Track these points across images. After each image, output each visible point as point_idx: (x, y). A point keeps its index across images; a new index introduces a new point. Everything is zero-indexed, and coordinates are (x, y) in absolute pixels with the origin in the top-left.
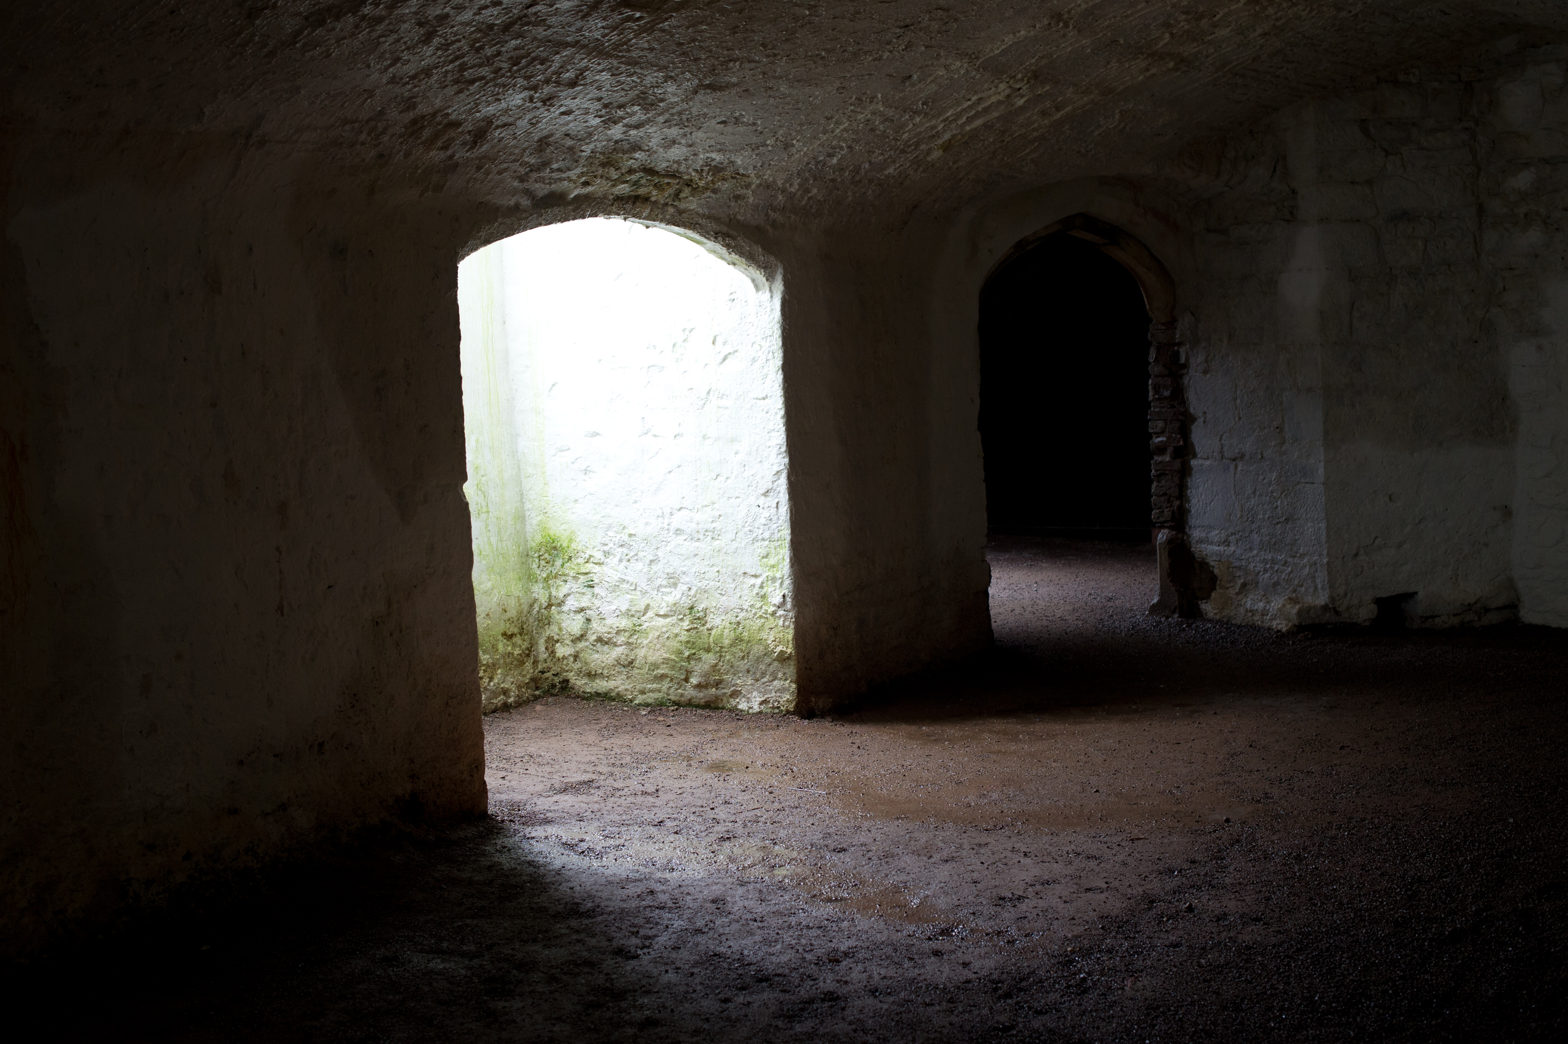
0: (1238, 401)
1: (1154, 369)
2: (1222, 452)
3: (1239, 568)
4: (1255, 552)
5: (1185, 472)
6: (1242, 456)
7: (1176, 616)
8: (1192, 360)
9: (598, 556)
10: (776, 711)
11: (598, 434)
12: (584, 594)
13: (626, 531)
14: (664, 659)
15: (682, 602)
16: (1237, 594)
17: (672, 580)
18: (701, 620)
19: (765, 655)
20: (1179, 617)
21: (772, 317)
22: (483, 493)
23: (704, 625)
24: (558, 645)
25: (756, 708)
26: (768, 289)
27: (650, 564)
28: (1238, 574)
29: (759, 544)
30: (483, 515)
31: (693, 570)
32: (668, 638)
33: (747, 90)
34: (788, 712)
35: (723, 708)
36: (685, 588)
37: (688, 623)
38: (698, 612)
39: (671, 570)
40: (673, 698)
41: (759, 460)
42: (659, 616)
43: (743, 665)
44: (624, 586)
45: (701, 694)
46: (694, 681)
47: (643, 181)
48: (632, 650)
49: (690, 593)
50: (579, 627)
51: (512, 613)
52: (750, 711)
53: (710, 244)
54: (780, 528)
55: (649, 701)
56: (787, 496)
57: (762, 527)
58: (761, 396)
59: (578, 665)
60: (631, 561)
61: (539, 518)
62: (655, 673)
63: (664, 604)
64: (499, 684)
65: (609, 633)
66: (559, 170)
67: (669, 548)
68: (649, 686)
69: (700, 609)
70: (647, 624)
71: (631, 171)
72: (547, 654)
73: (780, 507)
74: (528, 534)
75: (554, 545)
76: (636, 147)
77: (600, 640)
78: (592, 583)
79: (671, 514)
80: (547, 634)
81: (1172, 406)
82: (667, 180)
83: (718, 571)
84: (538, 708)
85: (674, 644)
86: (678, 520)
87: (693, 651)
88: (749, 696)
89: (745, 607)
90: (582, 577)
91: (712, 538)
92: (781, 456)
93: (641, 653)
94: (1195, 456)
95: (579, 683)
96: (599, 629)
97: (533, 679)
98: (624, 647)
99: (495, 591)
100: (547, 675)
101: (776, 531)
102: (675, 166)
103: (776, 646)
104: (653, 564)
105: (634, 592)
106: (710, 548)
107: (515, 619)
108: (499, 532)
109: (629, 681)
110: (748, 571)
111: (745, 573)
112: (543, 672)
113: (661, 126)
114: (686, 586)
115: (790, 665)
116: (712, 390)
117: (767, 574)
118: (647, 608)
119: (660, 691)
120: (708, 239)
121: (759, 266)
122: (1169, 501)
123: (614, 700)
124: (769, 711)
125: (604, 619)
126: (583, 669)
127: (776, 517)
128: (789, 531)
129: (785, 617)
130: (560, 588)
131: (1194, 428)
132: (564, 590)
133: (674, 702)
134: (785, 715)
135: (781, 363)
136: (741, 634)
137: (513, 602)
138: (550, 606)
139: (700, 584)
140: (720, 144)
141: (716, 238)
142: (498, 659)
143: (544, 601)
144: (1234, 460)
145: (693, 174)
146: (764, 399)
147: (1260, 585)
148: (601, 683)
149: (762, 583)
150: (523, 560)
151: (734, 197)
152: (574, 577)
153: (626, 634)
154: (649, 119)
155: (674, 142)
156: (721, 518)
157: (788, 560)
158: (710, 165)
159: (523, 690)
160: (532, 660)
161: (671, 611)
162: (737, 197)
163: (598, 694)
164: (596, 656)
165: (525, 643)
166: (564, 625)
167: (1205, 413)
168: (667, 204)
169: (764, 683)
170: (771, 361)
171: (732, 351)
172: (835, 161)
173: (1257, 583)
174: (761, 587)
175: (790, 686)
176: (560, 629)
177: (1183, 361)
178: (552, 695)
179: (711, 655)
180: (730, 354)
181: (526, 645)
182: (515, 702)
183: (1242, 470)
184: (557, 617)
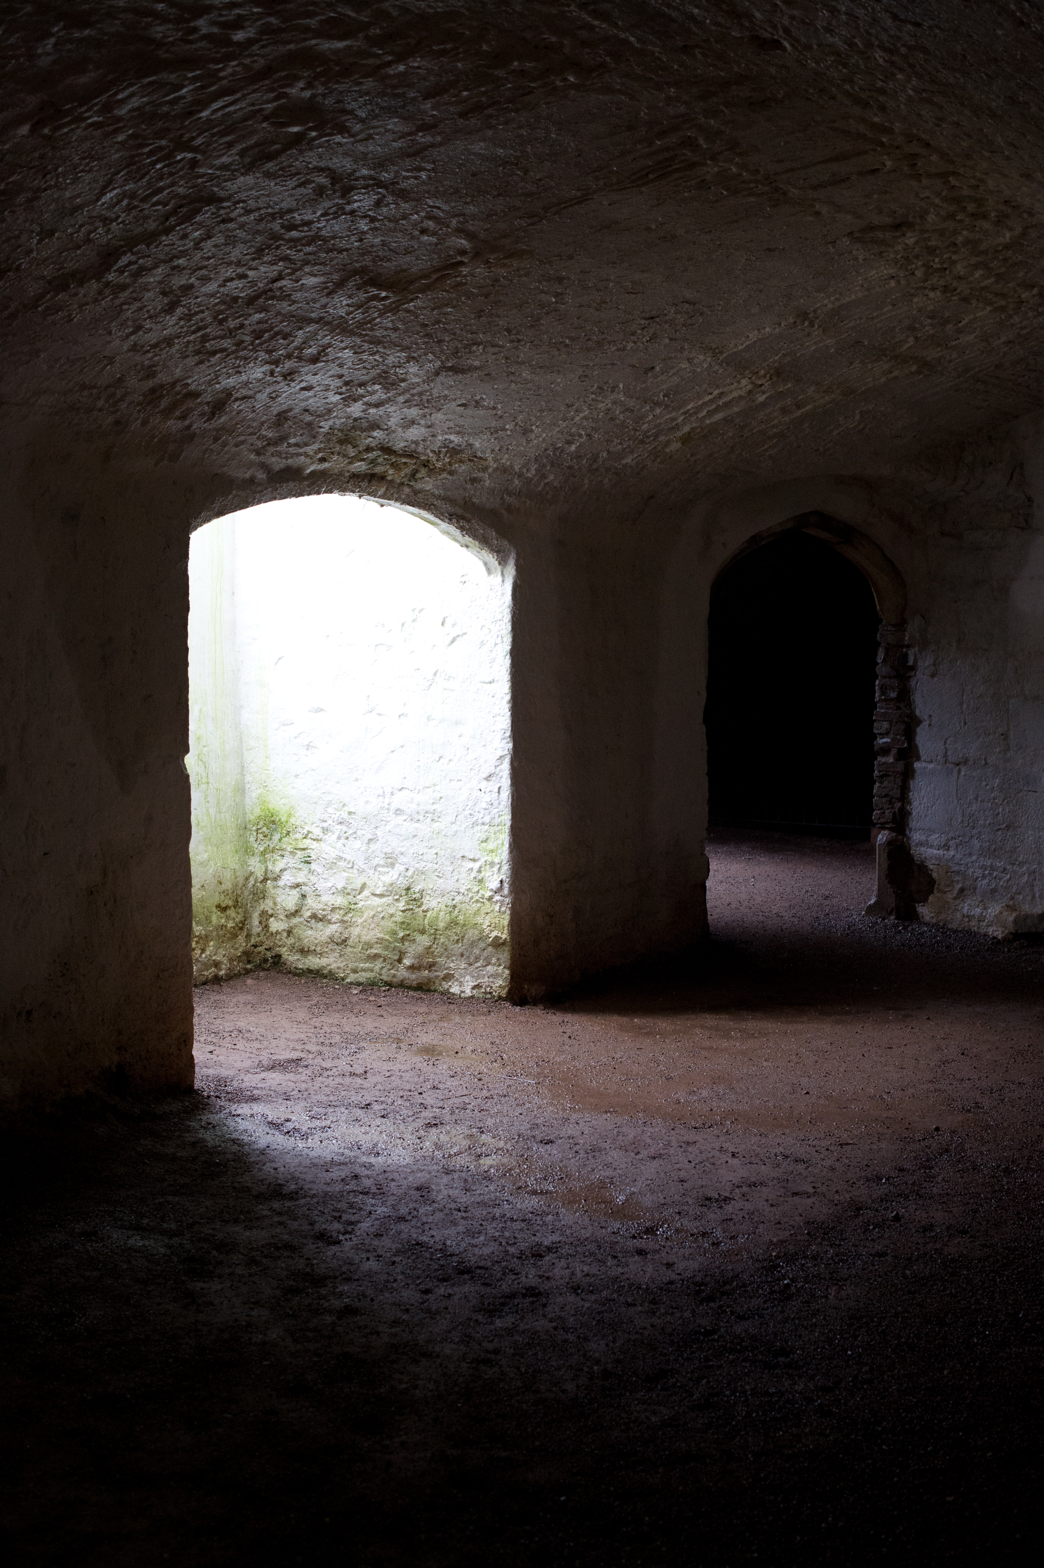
0: (965, 706)
1: (882, 670)
2: (945, 756)
3: (958, 873)
4: (974, 858)
5: (908, 774)
6: (966, 762)
7: (893, 917)
8: (919, 664)
9: (317, 832)
10: (489, 996)
11: (322, 710)
12: (300, 869)
13: (346, 808)
14: (377, 939)
15: (399, 883)
16: (955, 899)
17: (390, 860)
18: (417, 901)
19: (479, 939)
20: (895, 919)
21: (502, 601)
22: (204, 763)
23: (419, 907)
24: (272, 919)
25: (468, 993)
26: (500, 573)
27: (368, 843)
28: (956, 879)
29: (479, 828)
30: (203, 786)
31: (412, 851)
32: (383, 918)
33: (488, 375)
34: (500, 998)
35: (435, 991)
36: (402, 868)
37: (403, 904)
38: (414, 893)
39: (388, 850)
40: (385, 978)
41: (483, 743)
42: (375, 895)
43: (458, 948)
44: (342, 864)
45: (414, 976)
46: (407, 962)
47: (380, 460)
48: (346, 928)
49: (407, 874)
50: (294, 902)
51: (228, 885)
52: (462, 995)
53: (444, 525)
54: (500, 813)
55: (361, 980)
56: (509, 782)
57: (482, 811)
58: (487, 680)
59: (291, 941)
60: (350, 839)
61: (259, 791)
62: (368, 952)
63: (380, 884)
64: (210, 956)
65: (324, 910)
66: (297, 445)
67: (388, 828)
68: (362, 965)
69: (417, 890)
70: (362, 903)
71: (368, 449)
72: (261, 928)
73: (501, 792)
74: (247, 807)
75: (273, 819)
76: (375, 426)
77: (314, 916)
78: (309, 859)
79: (392, 794)
80: (262, 908)
81: (899, 708)
82: (404, 460)
83: (436, 854)
84: (249, 982)
85: (389, 924)
86: (399, 801)
87: (408, 933)
88: (462, 980)
89: (462, 891)
90: (299, 852)
91: (432, 820)
92: (505, 741)
93: (355, 931)
94: (918, 759)
95: (290, 958)
96: (314, 905)
97: (245, 953)
98: (338, 925)
99: (212, 863)
100: (259, 949)
101: (497, 816)
102: (413, 446)
103: (491, 931)
104: (371, 843)
105: (350, 870)
106: (429, 829)
107: (230, 891)
108: (218, 803)
109: (341, 960)
110: (466, 854)
111: (463, 857)
112: (255, 946)
113: (401, 405)
114: (404, 867)
115: (504, 951)
116: (438, 672)
117: (485, 859)
118: (364, 887)
119: (372, 971)
120: (442, 520)
121: (492, 550)
122: (890, 802)
123: (326, 977)
124: (481, 996)
125: (320, 896)
126: (297, 944)
127: (497, 802)
128: (510, 817)
129: (502, 902)
130: (277, 863)
131: (918, 730)
132: (281, 864)
133: (386, 982)
134: (496, 1001)
135: (509, 647)
136: (456, 918)
137: (229, 875)
138: (265, 879)
139: (417, 865)
140: (460, 427)
141: (450, 520)
142: (211, 931)
143: (260, 875)
144: (958, 765)
145: (431, 455)
146: (490, 683)
147: (977, 891)
148: (314, 960)
149: (480, 867)
150: (241, 832)
151: (470, 479)
152: (291, 852)
153: (341, 912)
154: (389, 398)
155: (413, 422)
156: (442, 800)
157: (507, 846)
158: (448, 447)
159: (235, 963)
160: (245, 934)
161: (387, 891)
162: (474, 480)
163: (310, 971)
164: (310, 932)
165: (239, 916)
166: (279, 900)
167: (930, 716)
168: (402, 484)
169: (477, 968)
170: (500, 646)
171: (460, 633)
172: (573, 448)
173: (975, 888)
174: (479, 871)
175: (503, 972)
176: (275, 904)
177: (911, 663)
178: (264, 969)
179: (425, 936)
180: (458, 636)
181: (239, 918)
182: (226, 975)
183: (965, 775)
184: (273, 891)
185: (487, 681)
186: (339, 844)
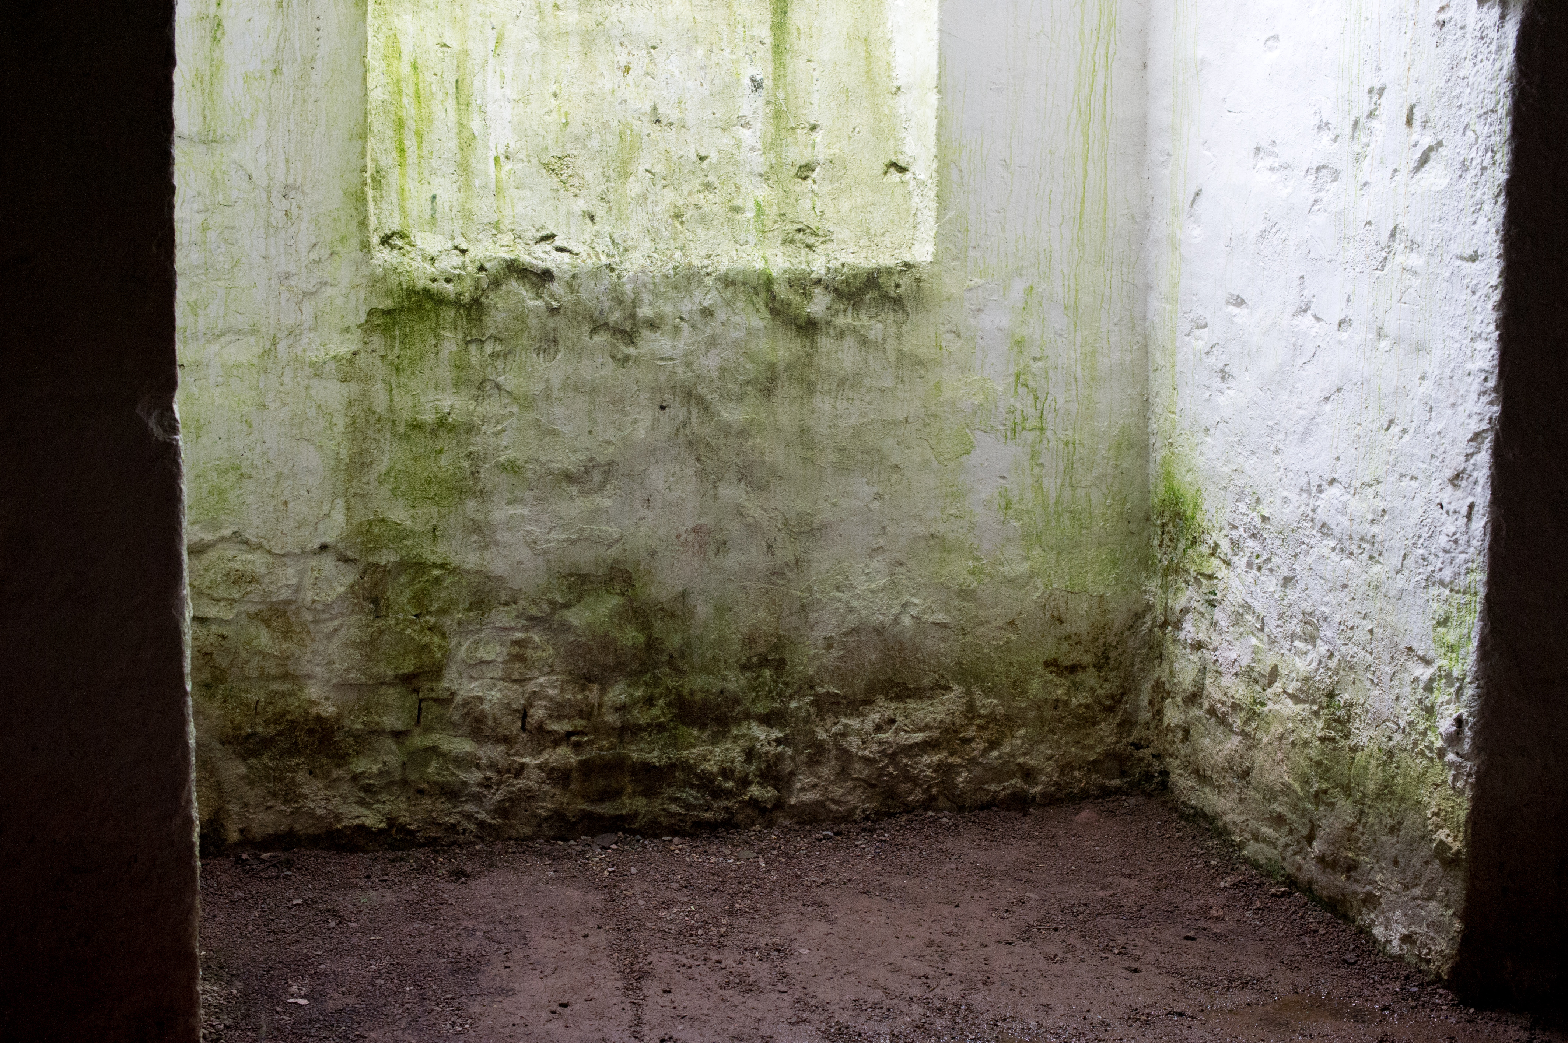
9: (1225, 546)
10: (1423, 966)
11: (1242, 301)
12: (1203, 615)
13: (1260, 507)
14: (1283, 784)
15: (1318, 678)
17: (1309, 628)
18: (1343, 725)
19: (1421, 839)
23: (1346, 737)
24: (1167, 701)
25: (1396, 946)
29: (1434, 591)
30: (1026, 434)
31: (1337, 618)
32: (1293, 744)
34: (1439, 978)
35: (1354, 922)
36: (1323, 649)
37: (1323, 725)
38: (1339, 708)
39: (1306, 606)
40: (1288, 867)
41: (1452, 400)
42: (1287, 695)
43: (1390, 845)
44: (1249, 617)
45: (1328, 880)
48: (1250, 749)
49: (1330, 664)
50: (1193, 676)
51: (1081, 626)
52: (1388, 947)
54: (1470, 565)
55: (1262, 860)
56: (1489, 494)
57: (1441, 554)
58: (1467, 253)
59: (1186, 749)
60: (1263, 570)
61: (1164, 453)
62: (1272, 807)
63: (1295, 674)
64: (1012, 755)
65: (1224, 703)
67: (1310, 560)
68: (1263, 829)
69: (1343, 702)
70: (1270, 705)
73: (1474, 517)
75: (1178, 509)
77: (1214, 713)
78: (1213, 597)
79: (1319, 490)
80: (1156, 676)
83: (1371, 631)
85: (1301, 761)
86: (1327, 505)
87: (1324, 786)
88: (1390, 914)
89: (1402, 724)
90: (1204, 581)
91: (1371, 558)
92: (1485, 399)
93: (1258, 759)
95: (1182, 784)
96: (1214, 691)
98: (1239, 739)
99: (1039, 582)
100: (1144, 753)
101: (1463, 571)
103: (1438, 827)
104: (1289, 585)
105: (1260, 635)
106: (1365, 576)
107: (1086, 638)
109: (1239, 808)
110: (1415, 645)
111: (1410, 648)
112: (1137, 746)
114: (1326, 647)
115: (1456, 877)
116: (1398, 231)
117: (1440, 664)
118: (1274, 673)
119: (1275, 846)
124: (1413, 960)
125: (1220, 673)
126: (1192, 759)
127: (1465, 538)
128: (1485, 577)
129: (1460, 769)
130: (1179, 594)
132: (1184, 599)
134: (1433, 983)
135: (1505, 176)
136: (1393, 778)
137: (1085, 606)
138: (1165, 623)
139: (1345, 650)
143: (1158, 612)
146: (1473, 259)
148: (1209, 796)
149: (1431, 680)
152: (1196, 579)
153: (1243, 715)
156: (1386, 517)
157: (1475, 643)
159: (1077, 774)
160: (1113, 721)
161: (1300, 690)
163: (1203, 815)
164: (1207, 741)
166: (1177, 666)
169: (1415, 899)
171: (1433, 143)
174: (1429, 688)
175: (1451, 925)
176: (1172, 672)
178: (1143, 792)
179: (1348, 803)
180: (1431, 149)
181: (1108, 688)
182: (1043, 794)
185: (1466, 255)
186: (1249, 578)
